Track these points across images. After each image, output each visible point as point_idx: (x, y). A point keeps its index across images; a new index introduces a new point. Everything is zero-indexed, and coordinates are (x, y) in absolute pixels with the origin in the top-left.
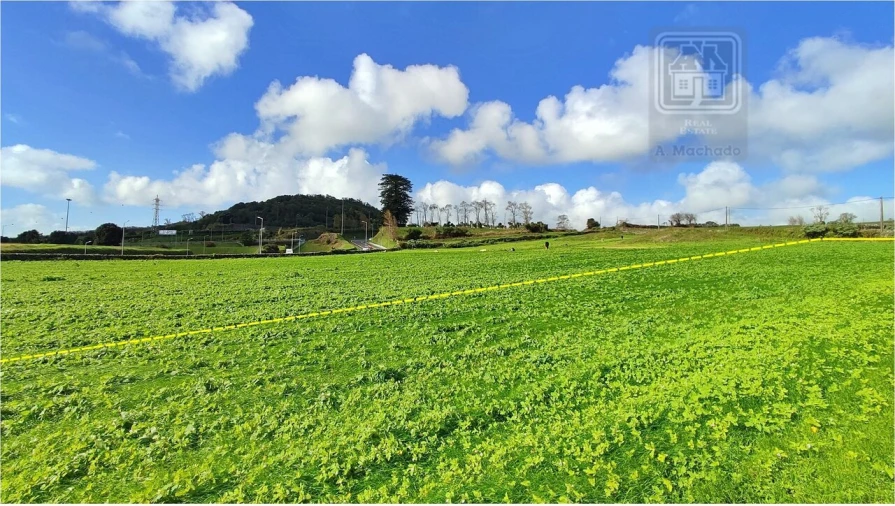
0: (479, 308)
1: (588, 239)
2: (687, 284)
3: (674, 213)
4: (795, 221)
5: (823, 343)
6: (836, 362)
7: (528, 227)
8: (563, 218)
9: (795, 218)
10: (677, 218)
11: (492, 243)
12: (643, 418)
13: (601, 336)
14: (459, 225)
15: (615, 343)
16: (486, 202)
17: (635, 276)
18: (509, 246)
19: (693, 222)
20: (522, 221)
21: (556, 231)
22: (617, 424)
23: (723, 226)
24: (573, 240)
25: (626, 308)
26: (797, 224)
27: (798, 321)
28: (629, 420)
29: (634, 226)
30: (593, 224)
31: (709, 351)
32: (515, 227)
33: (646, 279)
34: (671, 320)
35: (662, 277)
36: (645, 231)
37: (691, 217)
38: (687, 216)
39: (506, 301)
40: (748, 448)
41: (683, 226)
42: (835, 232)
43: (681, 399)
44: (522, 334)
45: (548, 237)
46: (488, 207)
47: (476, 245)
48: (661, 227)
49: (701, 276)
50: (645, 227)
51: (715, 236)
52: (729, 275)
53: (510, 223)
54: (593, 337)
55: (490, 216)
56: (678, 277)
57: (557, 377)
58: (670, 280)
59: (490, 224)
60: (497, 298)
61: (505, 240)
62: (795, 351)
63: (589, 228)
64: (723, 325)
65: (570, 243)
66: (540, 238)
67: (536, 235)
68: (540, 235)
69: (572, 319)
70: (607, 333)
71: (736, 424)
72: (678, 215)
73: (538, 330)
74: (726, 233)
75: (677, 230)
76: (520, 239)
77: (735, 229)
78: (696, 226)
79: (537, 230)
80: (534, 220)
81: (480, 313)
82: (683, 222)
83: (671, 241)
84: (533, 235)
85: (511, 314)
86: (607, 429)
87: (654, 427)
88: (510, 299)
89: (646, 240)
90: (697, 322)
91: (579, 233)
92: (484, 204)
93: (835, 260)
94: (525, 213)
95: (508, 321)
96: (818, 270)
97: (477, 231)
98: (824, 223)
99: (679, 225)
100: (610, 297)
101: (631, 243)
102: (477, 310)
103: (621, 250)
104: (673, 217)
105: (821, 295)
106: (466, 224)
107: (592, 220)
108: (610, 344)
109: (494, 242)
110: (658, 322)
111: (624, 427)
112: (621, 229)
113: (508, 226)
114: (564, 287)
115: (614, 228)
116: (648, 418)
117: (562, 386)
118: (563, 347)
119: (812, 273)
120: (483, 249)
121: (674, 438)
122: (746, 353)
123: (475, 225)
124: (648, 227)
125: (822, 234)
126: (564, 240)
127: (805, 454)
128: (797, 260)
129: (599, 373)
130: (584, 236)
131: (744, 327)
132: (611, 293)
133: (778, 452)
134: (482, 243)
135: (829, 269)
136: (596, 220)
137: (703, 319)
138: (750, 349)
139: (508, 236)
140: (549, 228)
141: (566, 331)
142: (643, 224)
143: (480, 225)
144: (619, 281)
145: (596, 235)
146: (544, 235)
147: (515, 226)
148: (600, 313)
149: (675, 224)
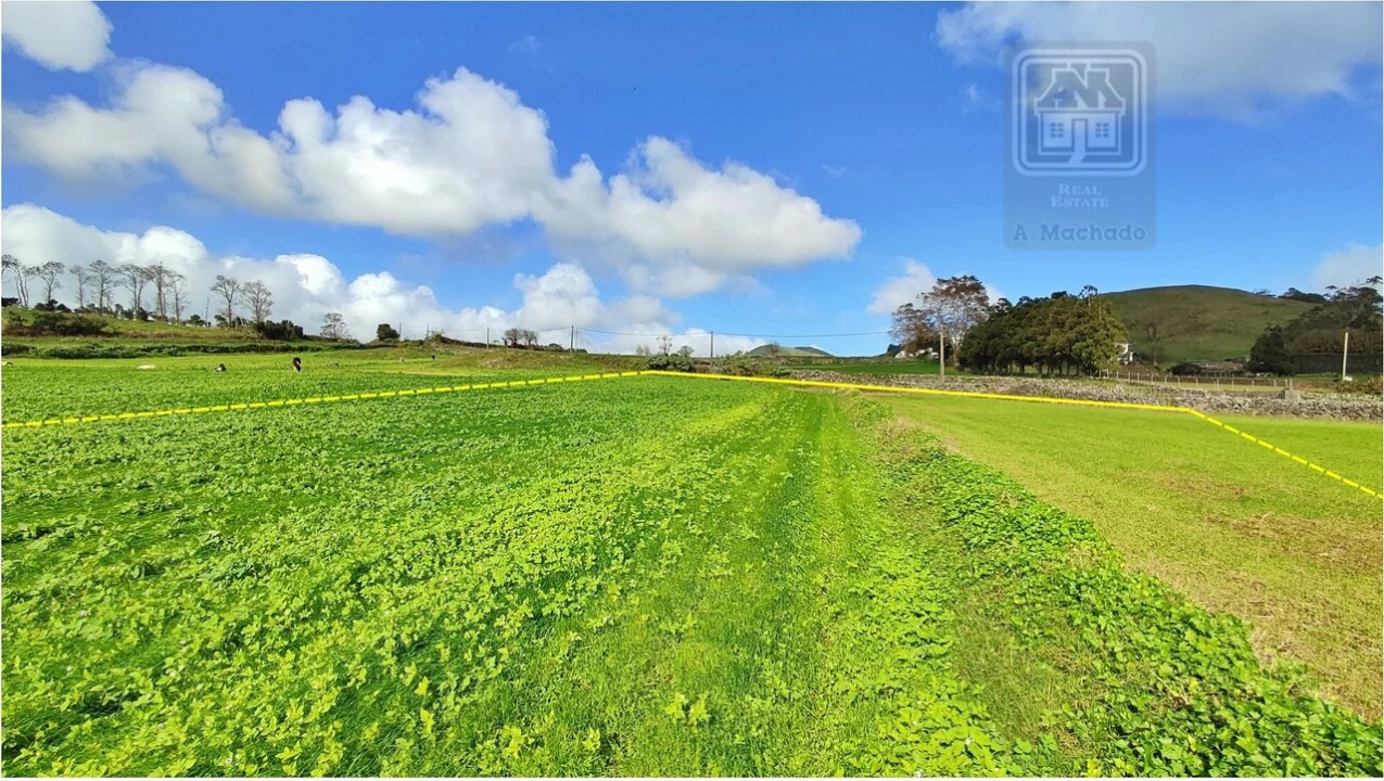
0: (105, 485)
1: (377, 356)
2: (513, 427)
3: (509, 327)
4: (642, 351)
5: (642, 493)
6: (650, 514)
7: (260, 327)
8: (336, 318)
9: (642, 347)
10: (513, 334)
11: (171, 354)
12: (403, 636)
13: (366, 516)
14: (82, 310)
15: (388, 524)
16: (160, 271)
17: (443, 417)
18: (213, 361)
19: (533, 342)
20: (249, 315)
21: (319, 339)
22: (358, 656)
23: (568, 351)
24: (350, 356)
25: (419, 466)
26: (644, 354)
27: (623, 469)
28: (381, 643)
29: (453, 341)
30: (387, 334)
31: (520, 520)
32: (233, 325)
33: (460, 421)
34: (481, 479)
35: (482, 417)
36: (467, 351)
37: (531, 336)
38: (526, 334)
39: (182, 467)
40: (541, 641)
41: (520, 348)
42: (675, 365)
43: (466, 595)
44: (205, 527)
45: (301, 349)
46: (166, 279)
47: (129, 356)
48: (491, 346)
49: (533, 415)
50: (468, 344)
51: (558, 363)
52: (565, 414)
53: (219, 318)
54: (353, 518)
55: (170, 299)
56: (502, 417)
57: (264, 598)
58: (493, 422)
59: (169, 315)
60: (161, 463)
61: (205, 350)
62: (613, 507)
63: (381, 339)
64: (546, 480)
65: (344, 362)
66: (286, 350)
67: (278, 344)
68: (285, 344)
69: (321, 492)
70: (377, 508)
71: (531, 616)
72: (515, 331)
73: (241, 517)
74: (570, 360)
75: (512, 352)
76: (241, 350)
77: (581, 355)
78: (537, 348)
79: (280, 336)
80: (276, 319)
81: (106, 497)
82: (520, 342)
83: (502, 368)
84: (272, 343)
85: (187, 491)
86: (339, 668)
87: (419, 646)
88: (194, 464)
89: (468, 363)
90: (514, 479)
91: (362, 347)
92: (156, 273)
93: (671, 397)
94: (256, 301)
95: (177, 506)
96: (655, 409)
97: (135, 325)
98: (667, 355)
99: (515, 345)
100: (396, 451)
101: (445, 368)
102: (100, 490)
103: (428, 377)
104: (508, 333)
105: (651, 438)
106: (102, 310)
107: (387, 326)
108: (379, 527)
109: (176, 352)
110: (461, 483)
111: (371, 658)
112: (433, 344)
113: (215, 323)
114: (318, 437)
115: (421, 343)
116: (411, 635)
117: (269, 612)
118: (291, 541)
119: (649, 412)
120: (146, 365)
121: (445, 654)
122: (565, 515)
123: (128, 314)
124: (473, 345)
125: (663, 367)
126: (332, 357)
127: (601, 630)
128: (638, 397)
129: (347, 577)
130: (369, 352)
131: (567, 482)
132: (399, 444)
133: (573, 636)
134: (147, 352)
135: (664, 407)
136: (392, 327)
137: (520, 476)
138: (570, 509)
139: (213, 342)
140: (305, 332)
141: (305, 513)
142: (466, 340)
143: (143, 315)
144: (417, 425)
145: (390, 352)
146: (293, 345)
147: (230, 322)
148: (373, 478)
149: (510, 343)
